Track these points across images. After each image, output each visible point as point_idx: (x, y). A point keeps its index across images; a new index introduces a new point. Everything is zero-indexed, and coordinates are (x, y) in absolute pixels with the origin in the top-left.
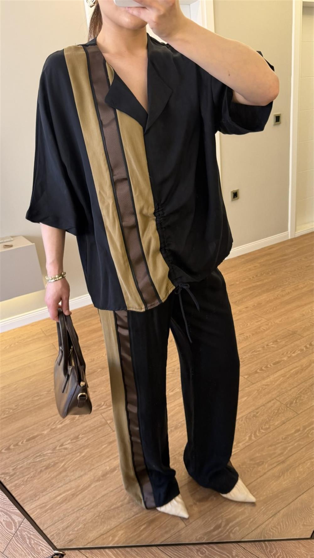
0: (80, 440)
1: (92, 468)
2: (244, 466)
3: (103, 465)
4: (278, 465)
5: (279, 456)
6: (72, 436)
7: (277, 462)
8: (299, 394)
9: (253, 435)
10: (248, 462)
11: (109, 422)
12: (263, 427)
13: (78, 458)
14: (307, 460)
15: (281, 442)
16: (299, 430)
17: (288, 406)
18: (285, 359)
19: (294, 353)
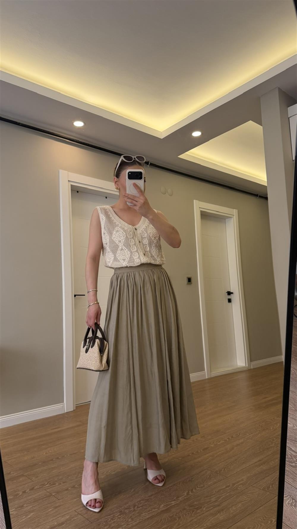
0: (25, 508)
1: (39, 525)
2: (185, 511)
3: (51, 522)
4: (214, 507)
5: (214, 503)
6: (16, 506)
7: (213, 506)
8: (226, 465)
9: (190, 491)
10: (188, 508)
11: (54, 494)
12: (198, 487)
13: (23, 520)
14: (239, 503)
15: (214, 494)
16: (229, 486)
17: (218, 473)
18: (212, 446)
19: (219, 442)
